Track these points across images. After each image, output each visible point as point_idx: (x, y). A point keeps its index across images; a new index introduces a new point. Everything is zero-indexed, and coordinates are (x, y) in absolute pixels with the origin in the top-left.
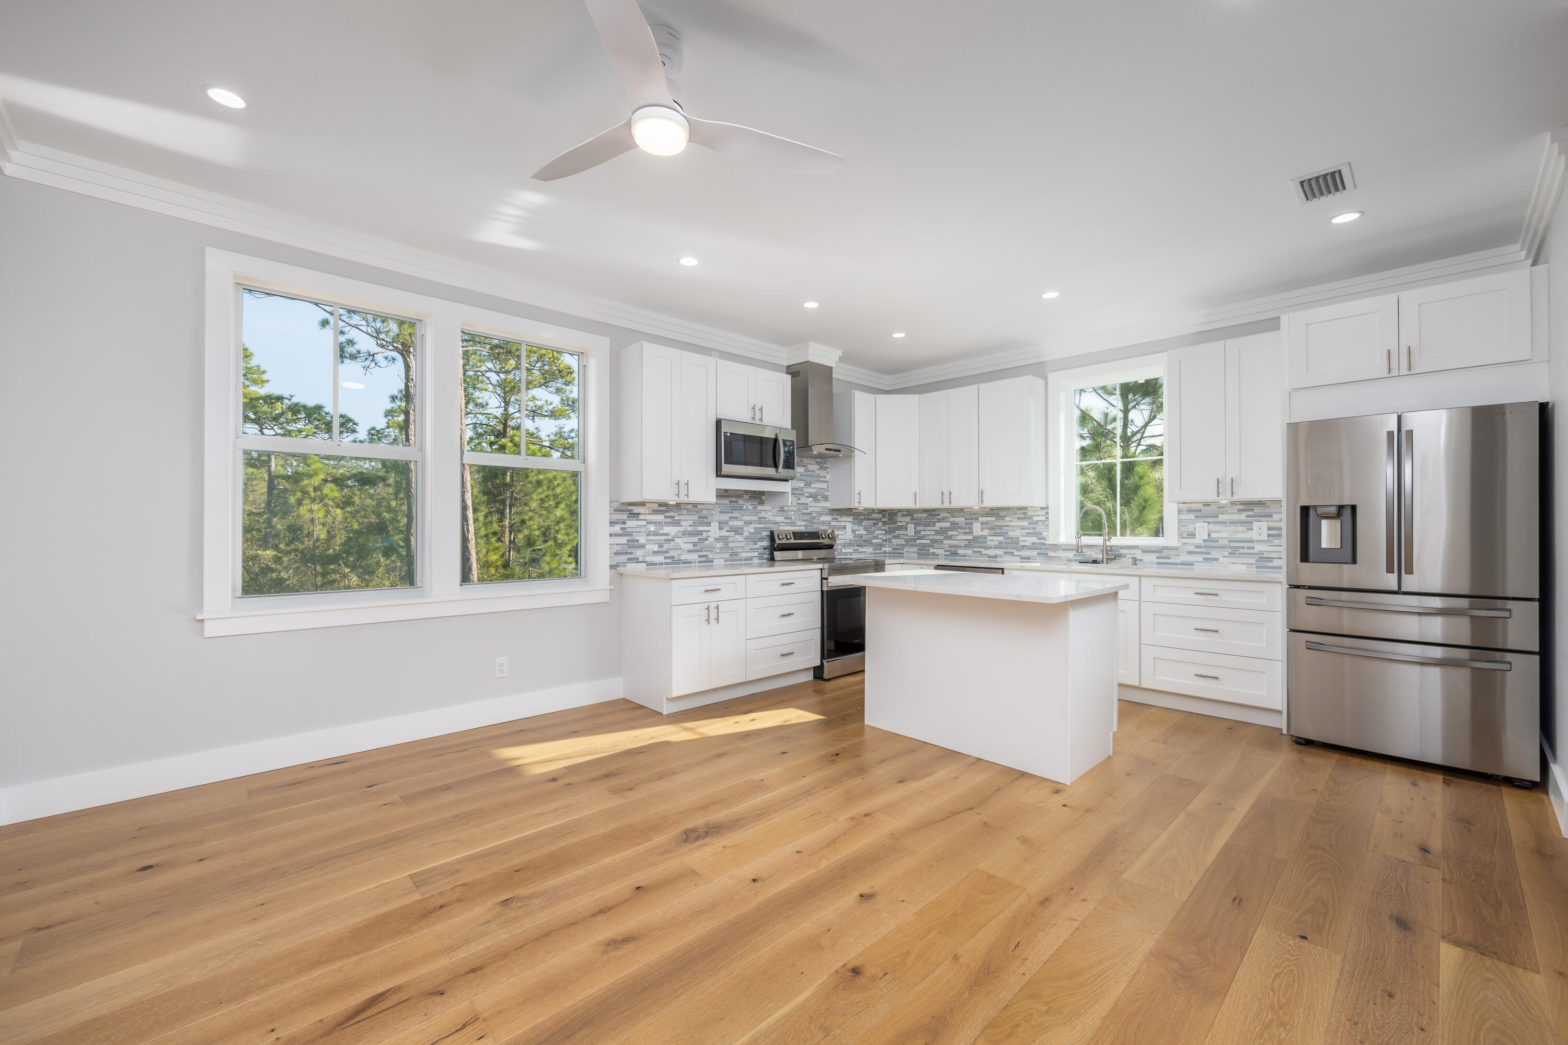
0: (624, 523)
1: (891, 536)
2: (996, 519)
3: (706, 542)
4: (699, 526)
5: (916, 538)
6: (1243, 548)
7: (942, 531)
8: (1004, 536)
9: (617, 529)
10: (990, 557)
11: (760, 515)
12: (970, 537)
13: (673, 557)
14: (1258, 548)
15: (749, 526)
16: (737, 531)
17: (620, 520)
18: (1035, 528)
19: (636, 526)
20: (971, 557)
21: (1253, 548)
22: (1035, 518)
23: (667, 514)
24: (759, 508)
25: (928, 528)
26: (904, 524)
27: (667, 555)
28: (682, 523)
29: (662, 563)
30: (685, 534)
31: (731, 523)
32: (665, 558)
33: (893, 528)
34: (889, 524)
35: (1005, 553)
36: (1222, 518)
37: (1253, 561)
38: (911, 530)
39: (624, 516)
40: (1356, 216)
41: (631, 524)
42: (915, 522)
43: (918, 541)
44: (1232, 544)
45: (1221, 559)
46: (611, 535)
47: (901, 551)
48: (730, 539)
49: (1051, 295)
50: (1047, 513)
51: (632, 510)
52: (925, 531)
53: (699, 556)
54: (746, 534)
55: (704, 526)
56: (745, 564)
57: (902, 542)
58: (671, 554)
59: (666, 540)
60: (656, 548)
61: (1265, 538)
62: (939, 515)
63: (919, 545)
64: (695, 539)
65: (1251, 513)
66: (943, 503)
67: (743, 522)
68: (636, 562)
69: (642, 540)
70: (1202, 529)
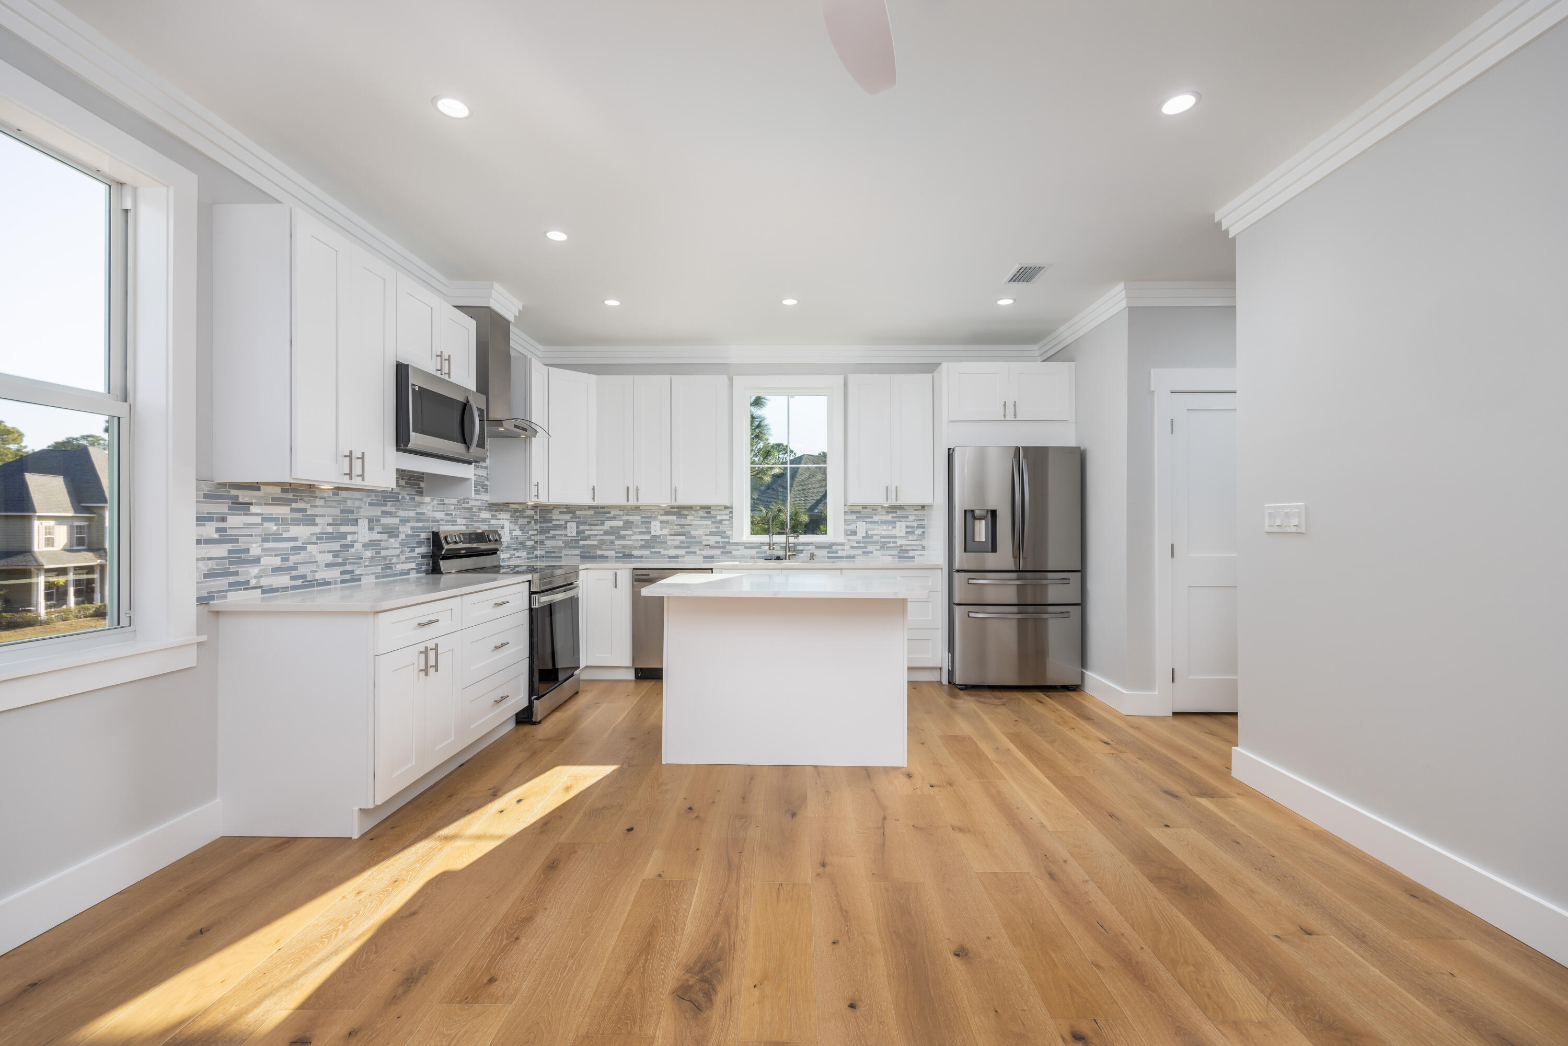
0: (223, 519)
1: (543, 537)
2: (677, 518)
3: (352, 550)
4: (341, 525)
5: (579, 538)
6: (889, 542)
7: (613, 531)
8: (685, 535)
9: (210, 530)
10: (669, 557)
11: (418, 510)
12: (648, 537)
13: (304, 576)
14: (900, 542)
15: (405, 525)
16: (391, 532)
17: (217, 513)
18: (719, 527)
19: (244, 524)
20: (648, 558)
21: (896, 542)
22: (719, 518)
23: (294, 505)
24: (418, 499)
25: (593, 527)
26: (563, 523)
27: (294, 573)
28: (318, 520)
29: (288, 587)
30: (323, 537)
31: (384, 521)
32: (292, 578)
33: (546, 527)
34: (540, 522)
35: (687, 552)
36: (876, 518)
37: (896, 553)
38: (572, 530)
39: (223, 508)
40: (1011, 301)
41: (235, 521)
42: (577, 520)
43: (581, 543)
44: (882, 540)
45: (875, 552)
46: (199, 542)
47: (559, 555)
48: (383, 545)
49: (790, 302)
50: (731, 512)
51: (237, 497)
52: (592, 530)
53: (342, 573)
54: (402, 536)
55: (348, 525)
56: (400, 579)
57: (560, 543)
58: (301, 570)
59: (293, 548)
60: (277, 561)
61: (904, 534)
62: (609, 513)
63: (583, 547)
64: (336, 546)
65: (894, 515)
66: (628, 500)
67: (398, 519)
68: (244, 589)
69: (255, 550)
70: (861, 527)
